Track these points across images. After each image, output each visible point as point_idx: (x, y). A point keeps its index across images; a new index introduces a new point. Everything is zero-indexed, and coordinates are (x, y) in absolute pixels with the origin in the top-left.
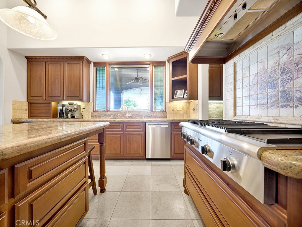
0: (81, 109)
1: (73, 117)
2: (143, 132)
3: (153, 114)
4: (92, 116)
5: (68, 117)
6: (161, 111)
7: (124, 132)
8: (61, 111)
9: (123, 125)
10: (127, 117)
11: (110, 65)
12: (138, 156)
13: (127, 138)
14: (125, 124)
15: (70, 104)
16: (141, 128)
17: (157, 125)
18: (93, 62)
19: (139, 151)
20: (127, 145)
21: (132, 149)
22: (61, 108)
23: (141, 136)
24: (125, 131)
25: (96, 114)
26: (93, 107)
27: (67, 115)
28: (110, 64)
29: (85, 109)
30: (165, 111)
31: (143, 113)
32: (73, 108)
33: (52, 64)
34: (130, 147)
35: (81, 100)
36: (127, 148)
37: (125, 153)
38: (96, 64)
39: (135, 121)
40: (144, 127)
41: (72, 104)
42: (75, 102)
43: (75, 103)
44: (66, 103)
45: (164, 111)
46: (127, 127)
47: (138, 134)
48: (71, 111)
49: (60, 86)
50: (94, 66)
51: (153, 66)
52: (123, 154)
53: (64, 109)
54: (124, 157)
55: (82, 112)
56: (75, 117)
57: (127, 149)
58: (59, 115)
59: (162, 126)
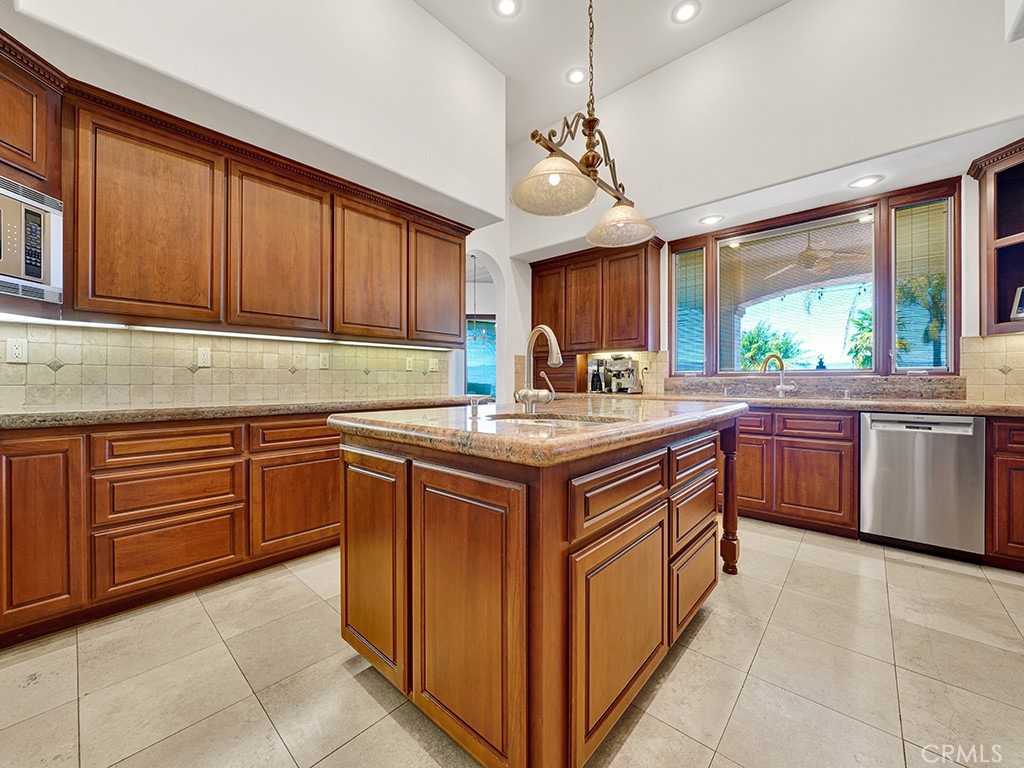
0: (640, 371)
1: (622, 390)
2: (850, 444)
3: (893, 383)
4: (666, 390)
5: (610, 391)
6: (930, 374)
7: (776, 438)
8: (596, 376)
9: (773, 416)
10: (781, 392)
11: (717, 239)
12: (827, 518)
13: (786, 456)
14: (777, 414)
15: (616, 359)
16: (840, 431)
17: (910, 424)
18: (669, 243)
19: (833, 502)
20: (786, 478)
21: (804, 492)
22: (595, 368)
23: (841, 456)
24: (777, 435)
25: (679, 382)
26: (668, 364)
27: (608, 384)
28: (718, 236)
29: (649, 370)
30: (957, 372)
31: (846, 381)
32: (624, 369)
33: (578, 269)
34: (797, 485)
35: (643, 347)
36: (786, 486)
37: (779, 501)
38: (677, 246)
39: (816, 407)
40: (852, 426)
41: (621, 359)
42: (626, 354)
43: (627, 357)
44: (606, 355)
45: (954, 374)
46: (785, 423)
47: (829, 449)
48: (618, 375)
49: (594, 317)
50: (673, 253)
51: (889, 207)
52: (771, 501)
53: (602, 369)
54: (775, 512)
55: (641, 378)
56: (629, 391)
57: (786, 491)
58: (590, 385)
59: (935, 430)
